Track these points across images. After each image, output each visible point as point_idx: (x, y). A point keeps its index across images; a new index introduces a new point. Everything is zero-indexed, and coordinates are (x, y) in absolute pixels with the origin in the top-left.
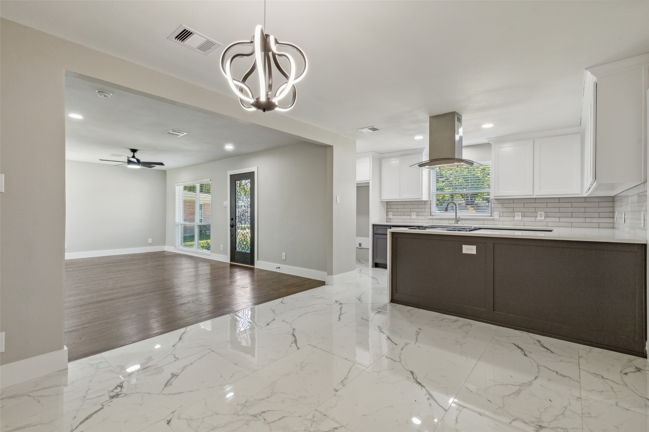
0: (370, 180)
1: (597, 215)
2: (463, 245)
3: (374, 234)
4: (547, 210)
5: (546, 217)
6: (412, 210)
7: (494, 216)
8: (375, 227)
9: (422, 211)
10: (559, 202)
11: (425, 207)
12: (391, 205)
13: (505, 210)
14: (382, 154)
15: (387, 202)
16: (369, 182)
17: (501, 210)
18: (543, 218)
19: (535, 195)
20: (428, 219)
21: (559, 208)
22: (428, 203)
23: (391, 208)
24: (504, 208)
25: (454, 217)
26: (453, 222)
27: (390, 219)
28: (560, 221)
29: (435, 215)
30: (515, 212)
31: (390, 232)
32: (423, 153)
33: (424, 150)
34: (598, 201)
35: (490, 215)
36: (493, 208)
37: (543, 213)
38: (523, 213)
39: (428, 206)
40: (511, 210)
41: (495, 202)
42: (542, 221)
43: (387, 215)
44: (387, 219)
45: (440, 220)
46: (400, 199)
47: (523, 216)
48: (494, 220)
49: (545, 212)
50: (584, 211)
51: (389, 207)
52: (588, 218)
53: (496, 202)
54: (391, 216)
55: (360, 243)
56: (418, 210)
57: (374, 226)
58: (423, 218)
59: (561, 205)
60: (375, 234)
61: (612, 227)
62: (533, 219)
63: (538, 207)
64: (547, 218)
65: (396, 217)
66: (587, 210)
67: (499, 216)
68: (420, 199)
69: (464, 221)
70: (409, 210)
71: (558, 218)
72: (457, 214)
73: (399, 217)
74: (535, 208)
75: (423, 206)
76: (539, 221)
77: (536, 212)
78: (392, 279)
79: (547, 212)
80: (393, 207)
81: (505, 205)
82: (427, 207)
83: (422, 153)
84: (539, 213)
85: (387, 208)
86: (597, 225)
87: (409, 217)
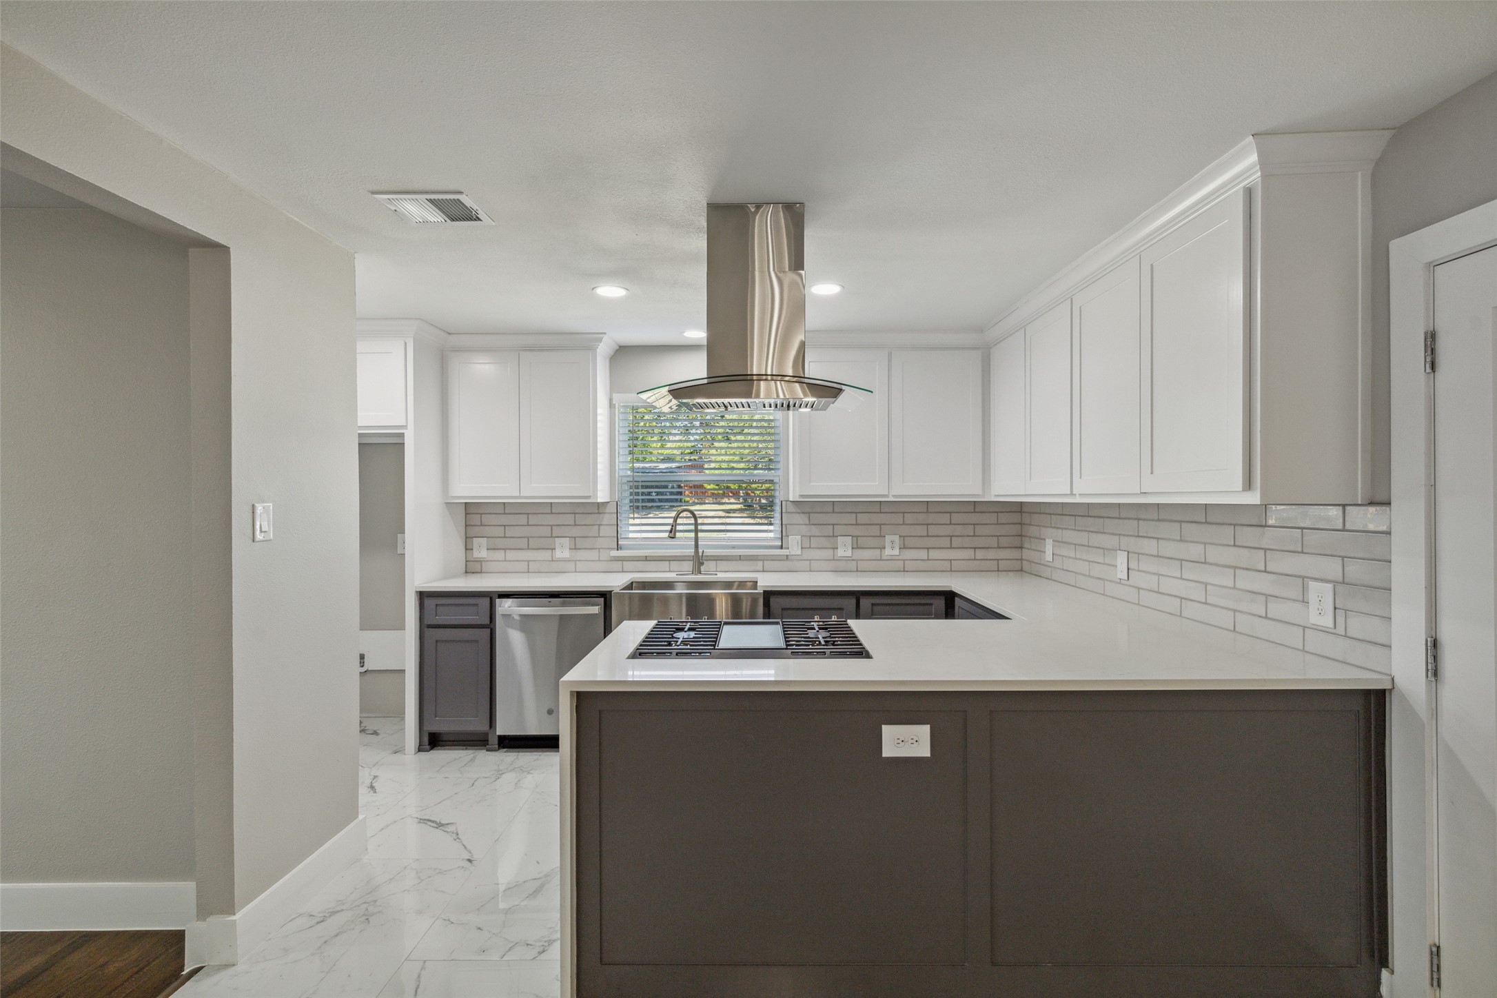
0: (405, 427)
1: (994, 542)
2: (883, 726)
3: (425, 626)
4: (905, 530)
5: (903, 547)
6: (556, 531)
7: (788, 548)
8: (429, 603)
9: (591, 535)
10: (927, 512)
11: (598, 523)
12: (481, 514)
13: (815, 530)
14: (450, 334)
15: (466, 503)
16: (404, 434)
17: (805, 530)
18: (896, 552)
19: (893, 496)
20: (609, 559)
21: (927, 525)
22: (607, 511)
23: (482, 525)
24: (813, 526)
25: (691, 551)
26: (688, 566)
27: (480, 561)
28: (930, 558)
29: (629, 545)
30: (837, 537)
31: (572, 692)
32: (598, 350)
33: (600, 340)
34: (997, 510)
35: (780, 544)
36: (786, 525)
37: (896, 538)
38: (855, 538)
39: (608, 519)
40: (829, 529)
41: (792, 508)
42: (894, 558)
43: (468, 549)
44: (466, 561)
45: (646, 560)
46: (520, 497)
47: (855, 546)
48: (790, 557)
49: (900, 536)
50: (973, 532)
51: (475, 519)
52: (980, 550)
53: (794, 510)
54: (481, 552)
55: (362, 652)
56: (575, 531)
57: (423, 596)
58: (593, 555)
59: (933, 518)
60: (430, 626)
61: (1020, 568)
62: (875, 553)
63: (887, 523)
64: (904, 550)
65: (499, 555)
66: (979, 530)
67: (802, 548)
68: (589, 497)
69: (714, 562)
70: (546, 531)
71: (926, 550)
72: (699, 543)
73: (511, 555)
74: (880, 525)
75: (589, 519)
76: (890, 558)
77: (882, 534)
78: (577, 907)
79: (904, 537)
80: (486, 519)
81: (817, 518)
82: (604, 523)
83: (596, 350)
84: (888, 538)
85: (466, 526)
86: (993, 565)
87: (546, 555)
